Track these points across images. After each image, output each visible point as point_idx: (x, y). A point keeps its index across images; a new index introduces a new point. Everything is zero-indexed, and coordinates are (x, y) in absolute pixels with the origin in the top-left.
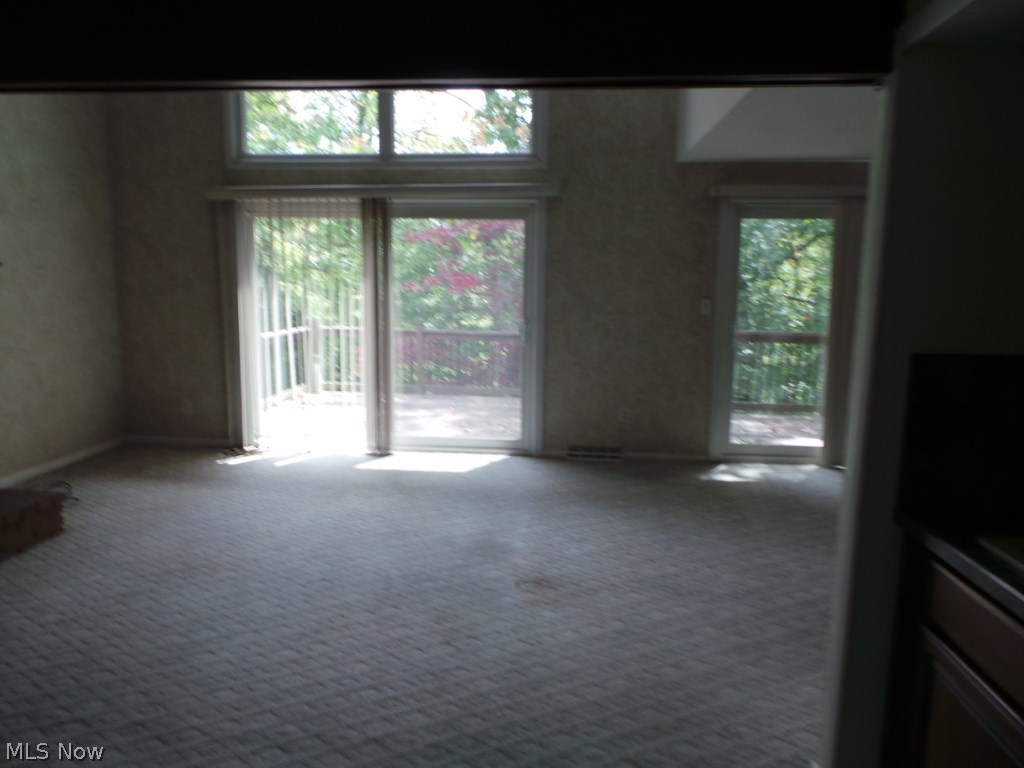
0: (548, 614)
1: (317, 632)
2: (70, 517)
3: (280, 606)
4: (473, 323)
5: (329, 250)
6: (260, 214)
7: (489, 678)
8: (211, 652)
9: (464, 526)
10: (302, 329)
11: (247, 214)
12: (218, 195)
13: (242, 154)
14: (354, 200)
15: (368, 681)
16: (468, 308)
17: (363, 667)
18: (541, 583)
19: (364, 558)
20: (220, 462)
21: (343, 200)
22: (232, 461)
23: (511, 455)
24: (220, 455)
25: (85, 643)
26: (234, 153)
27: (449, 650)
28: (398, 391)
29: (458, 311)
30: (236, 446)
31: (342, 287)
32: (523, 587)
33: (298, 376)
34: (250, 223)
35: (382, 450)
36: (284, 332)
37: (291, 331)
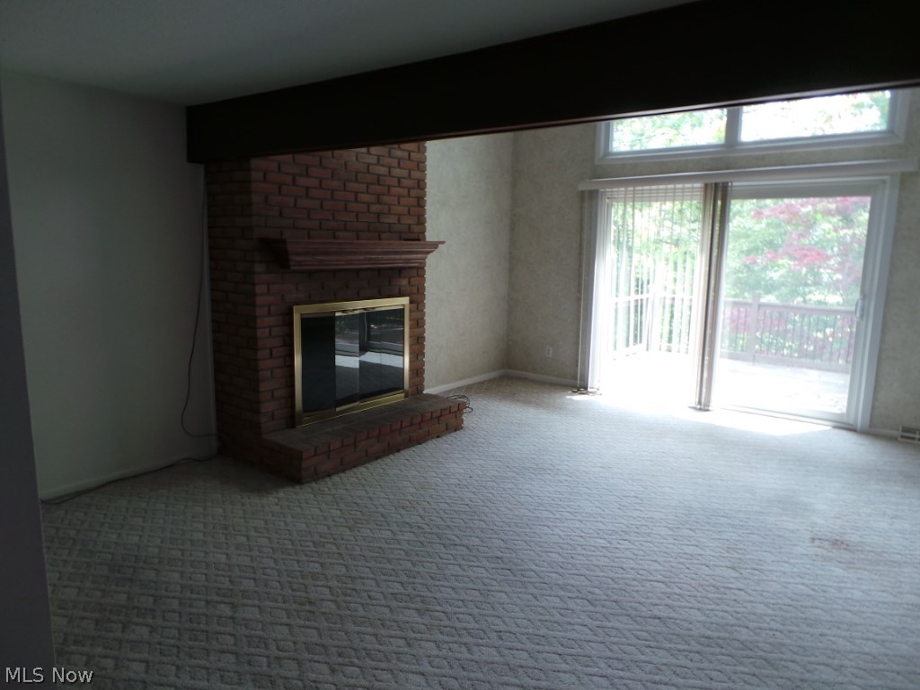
0: (838, 571)
1: (626, 532)
2: (468, 420)
3: (600, 508)
4: (821, 297)
5: (681, 225)
6: (617, 200)
7: (766, 604)
8: (548, 527)
9: (770, 481)
10: (644, 296)
11: (607, 200)
12: (585, 186)
13: (607, 153)
14: (698, 185)
15: (660, 577)
16: (817, 283)
17: (657, 566)
18: (836, 543)
19: (671, 488)
20: (568, 397)
21: (687, 186)
22: (577, 398)
23: (835, 427)
24: (570, 392)
25: (471, 501)
26: (602, 153)
27: (735, 574)
28: (721, 356)
29: (806, 285)
30: (581, 386)
31: (689, 260)
32: (817, 543)
33: (635, 336)
34: (609, 207)
35: (703, 406)
36: (628, 298)
37: (634, 297)
